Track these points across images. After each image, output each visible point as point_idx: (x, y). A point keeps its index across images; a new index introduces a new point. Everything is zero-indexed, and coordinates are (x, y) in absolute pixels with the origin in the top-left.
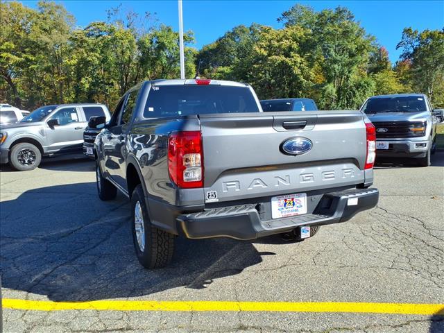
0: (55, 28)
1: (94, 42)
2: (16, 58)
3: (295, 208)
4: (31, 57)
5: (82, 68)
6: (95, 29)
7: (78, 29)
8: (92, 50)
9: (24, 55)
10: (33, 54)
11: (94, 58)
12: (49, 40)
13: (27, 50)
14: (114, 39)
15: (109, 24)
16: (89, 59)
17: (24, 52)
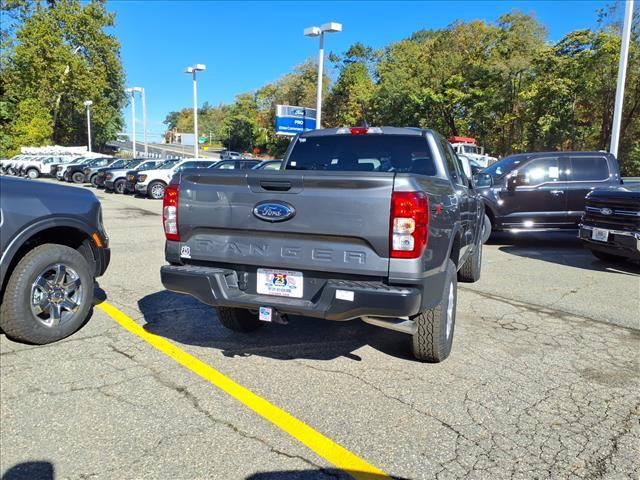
0: (516, 48)
1: (566, 62)
2: (460, 95)
3: (287, 287)
4: (479, 93)
5: (542, 102)
6: (572, 43)
7: (547, 46)
8: (563, 75)
9: (471, 90)
10: (482, 87)
11: (562, 86)
12: (504, 67)
13: (476, 83)
14: (599, 55)
15: (595, 32)
16: (554, 88)
17: (473, 86)
